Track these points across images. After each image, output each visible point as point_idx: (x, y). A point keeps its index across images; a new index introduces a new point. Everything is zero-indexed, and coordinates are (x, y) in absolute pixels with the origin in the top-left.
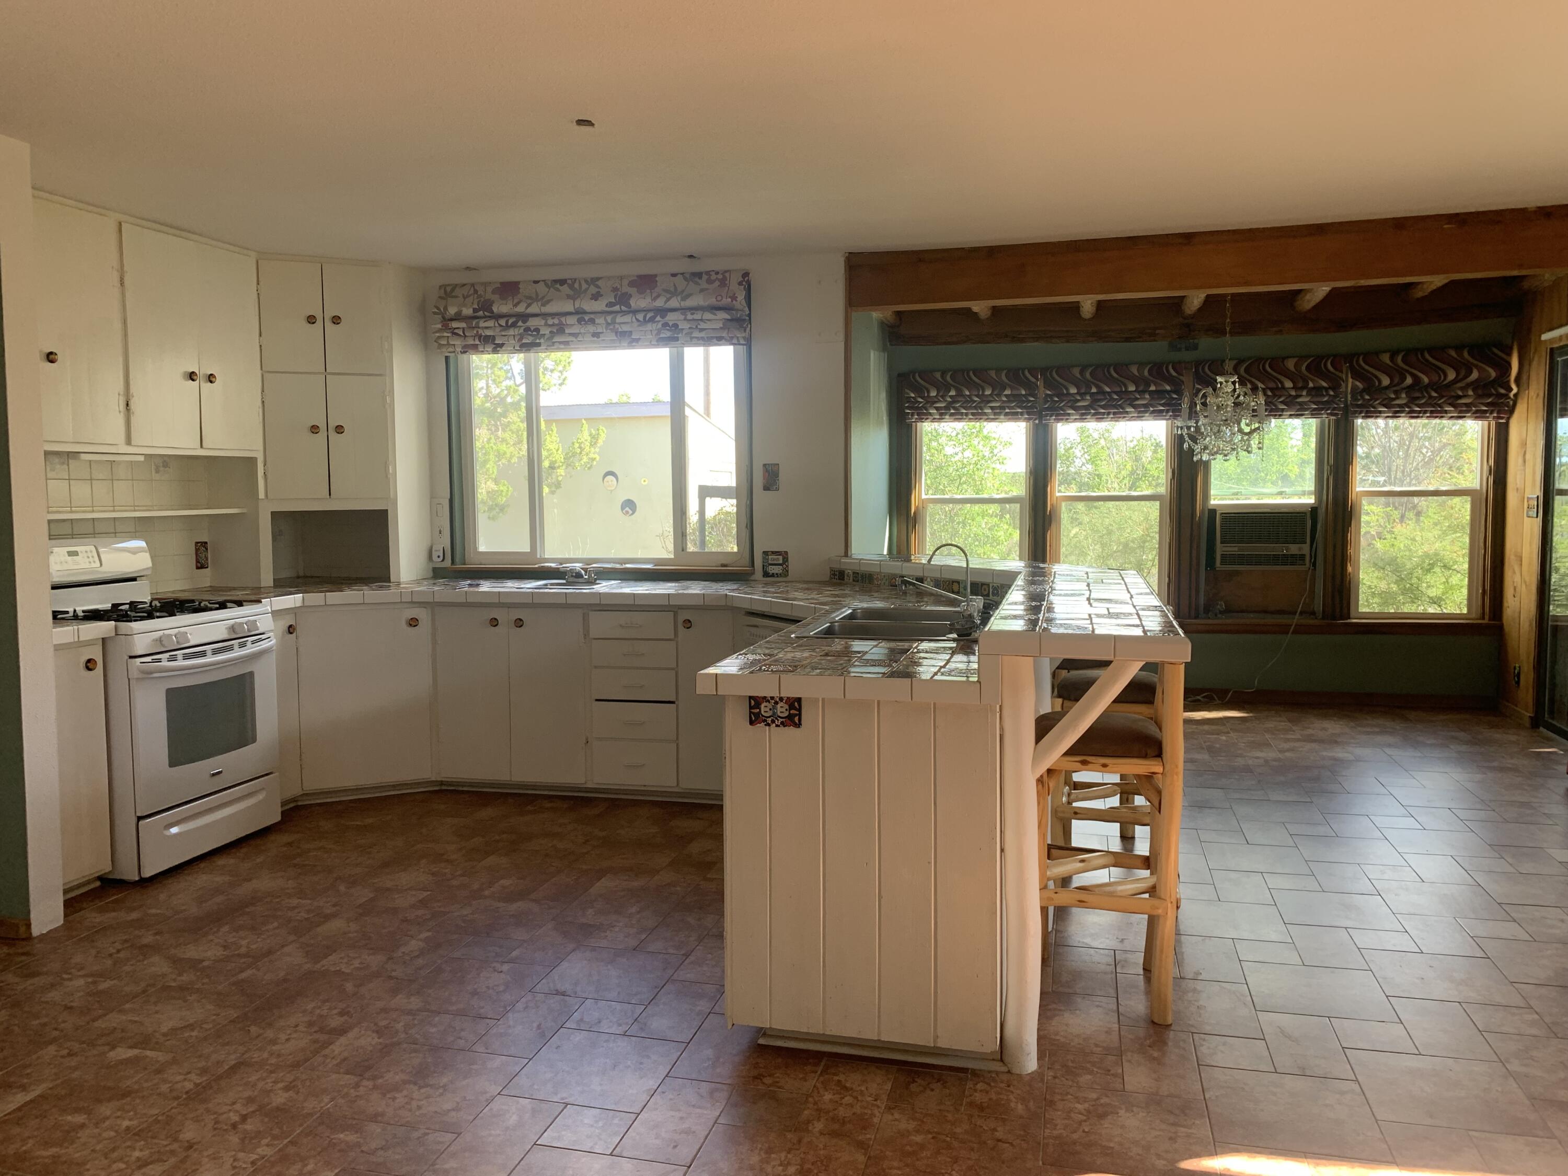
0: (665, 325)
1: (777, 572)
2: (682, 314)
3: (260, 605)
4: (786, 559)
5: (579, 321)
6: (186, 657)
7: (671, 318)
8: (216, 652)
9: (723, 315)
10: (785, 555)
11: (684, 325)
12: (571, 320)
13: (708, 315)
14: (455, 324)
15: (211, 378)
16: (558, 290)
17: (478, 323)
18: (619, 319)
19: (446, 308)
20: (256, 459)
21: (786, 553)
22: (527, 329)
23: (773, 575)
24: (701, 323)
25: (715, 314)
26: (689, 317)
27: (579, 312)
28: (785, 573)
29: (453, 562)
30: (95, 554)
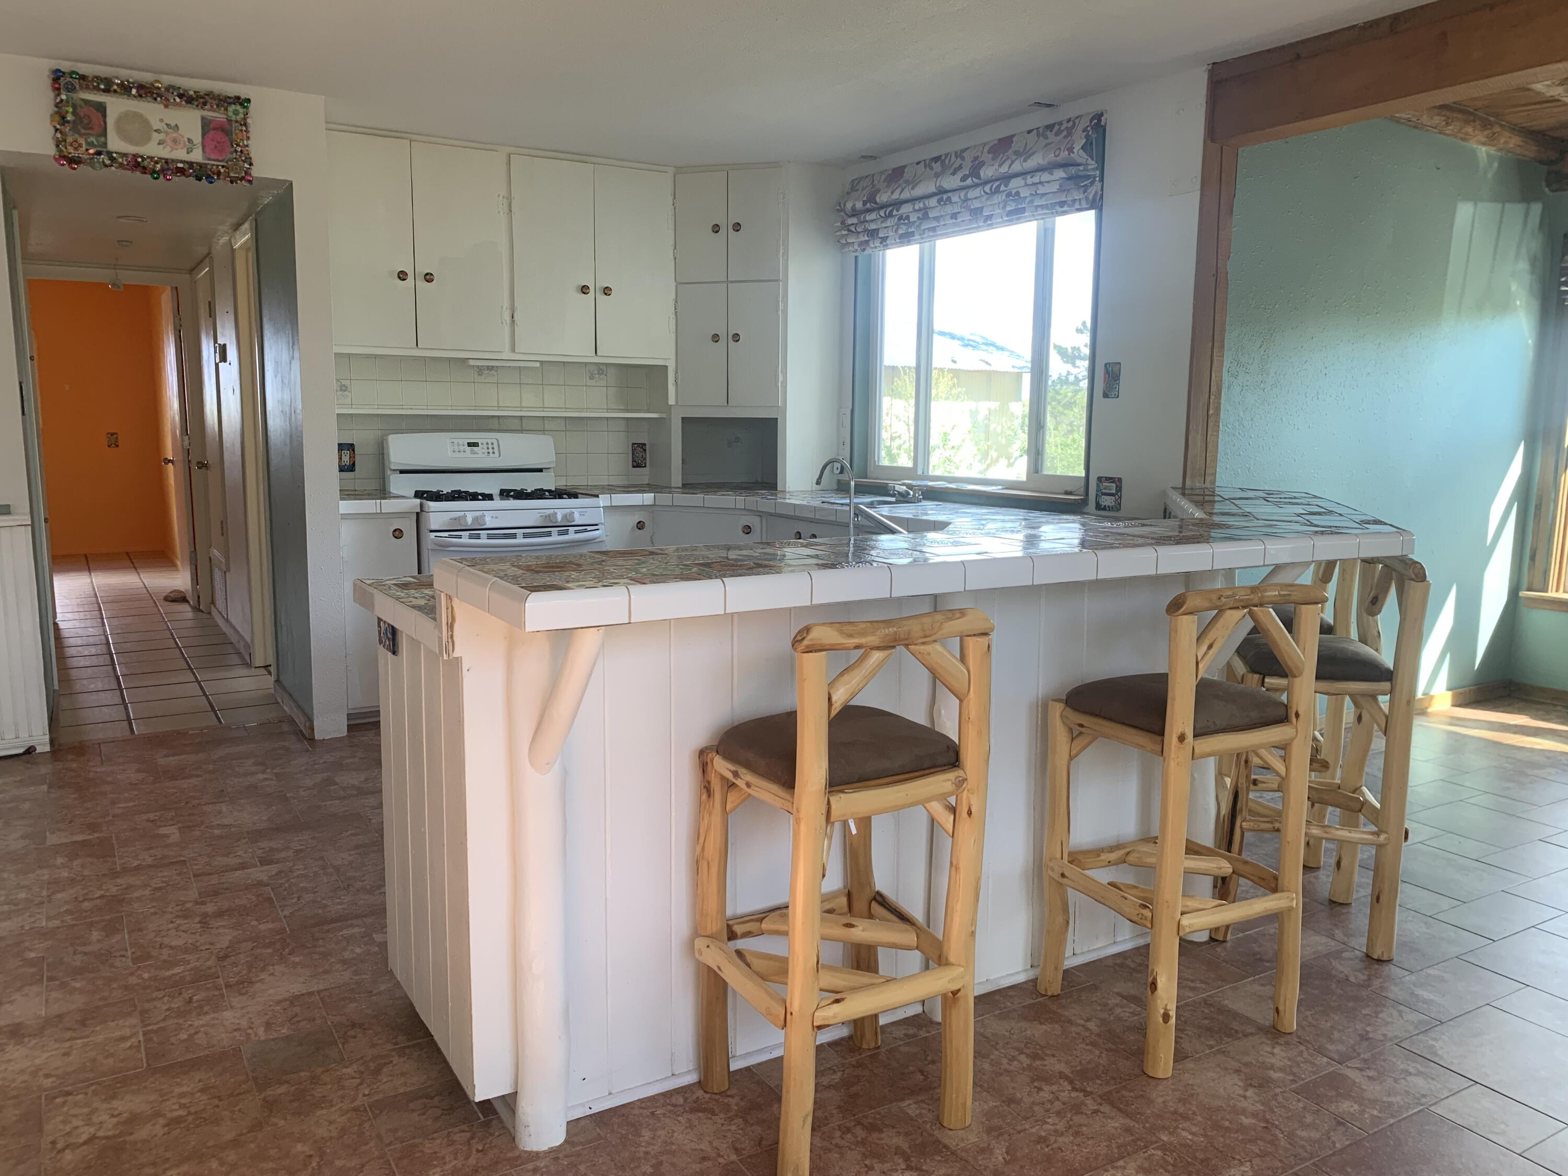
0: (1009, 195)
1: (1110, 504)
2: (1023, 179)
3: (596, 499)
4: (1119, 489)
5: (939, 201)
6: (491, 537)
7: (1015, 183)
8: (525, 536)
9: (1060, 174)
10: (1118, 481)
11: (1025, 193)
12: (933, 202)
13: (1045, 177)
14: (851, 221)
15: (607, 291)
16: (931, 168)
17: (865, 217)
18: (972, 194)
19: (845, 205)
20: (666, 367)
21: (1120, 480)
22: (900, 218)
23: (1104, 509)
24: (1040, 186)
25: (1052, 174)
26: (1029, 181)
27: (941, 191)
28: (1117, 507)
30: (495, 446)
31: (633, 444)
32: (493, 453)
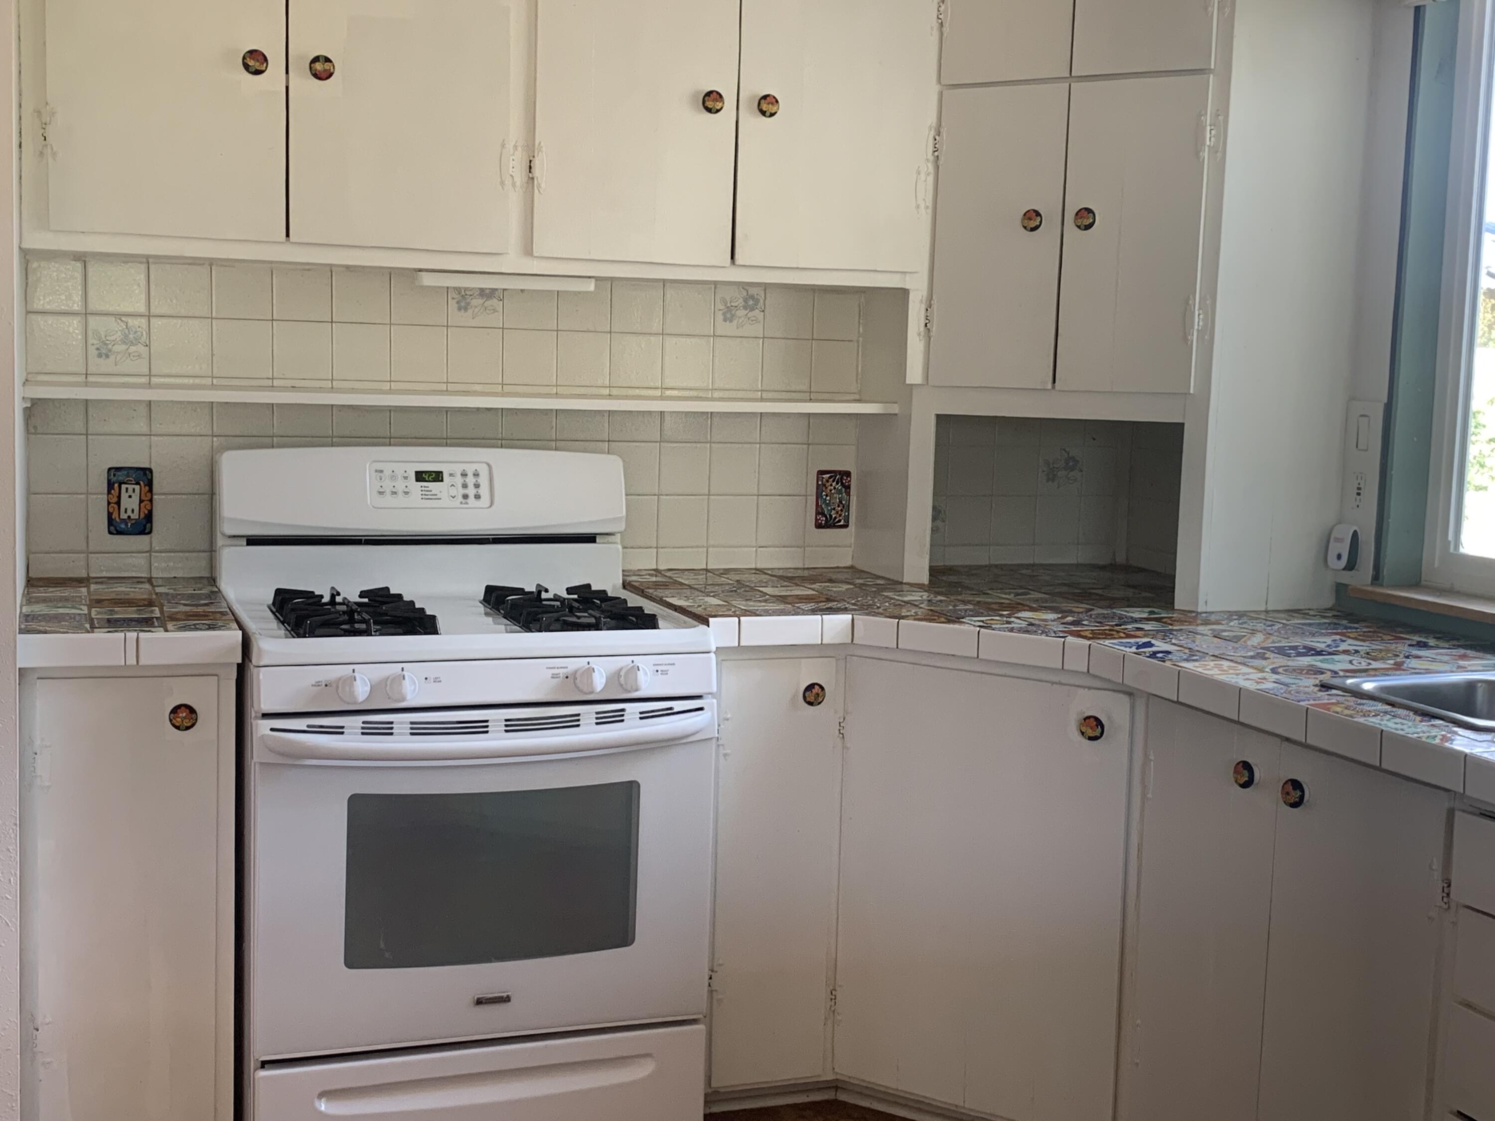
3: (701, 628)
6: (418, 730)
15: (766, 105)
20: (905, 292)
29: (1376, 578)
30: (484, 481)
31: (821, 473)
32: (477, 497)
